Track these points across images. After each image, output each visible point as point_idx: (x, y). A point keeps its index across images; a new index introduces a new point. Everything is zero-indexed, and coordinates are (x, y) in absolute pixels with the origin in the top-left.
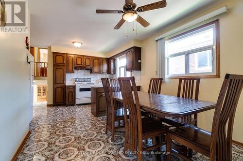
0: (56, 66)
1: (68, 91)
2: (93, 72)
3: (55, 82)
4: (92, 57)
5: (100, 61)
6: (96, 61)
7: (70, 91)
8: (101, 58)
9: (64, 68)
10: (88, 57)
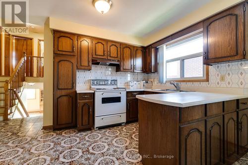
0: (59, 56)
1: (81, 102)
2: (122, 68)
3: (56, 86)
4: (121, 44)
5: (133, 51)
6: (127, 51)
7: (85, 104)
8: (134, 47)
9: (74, 60)
10: (114, 43)
